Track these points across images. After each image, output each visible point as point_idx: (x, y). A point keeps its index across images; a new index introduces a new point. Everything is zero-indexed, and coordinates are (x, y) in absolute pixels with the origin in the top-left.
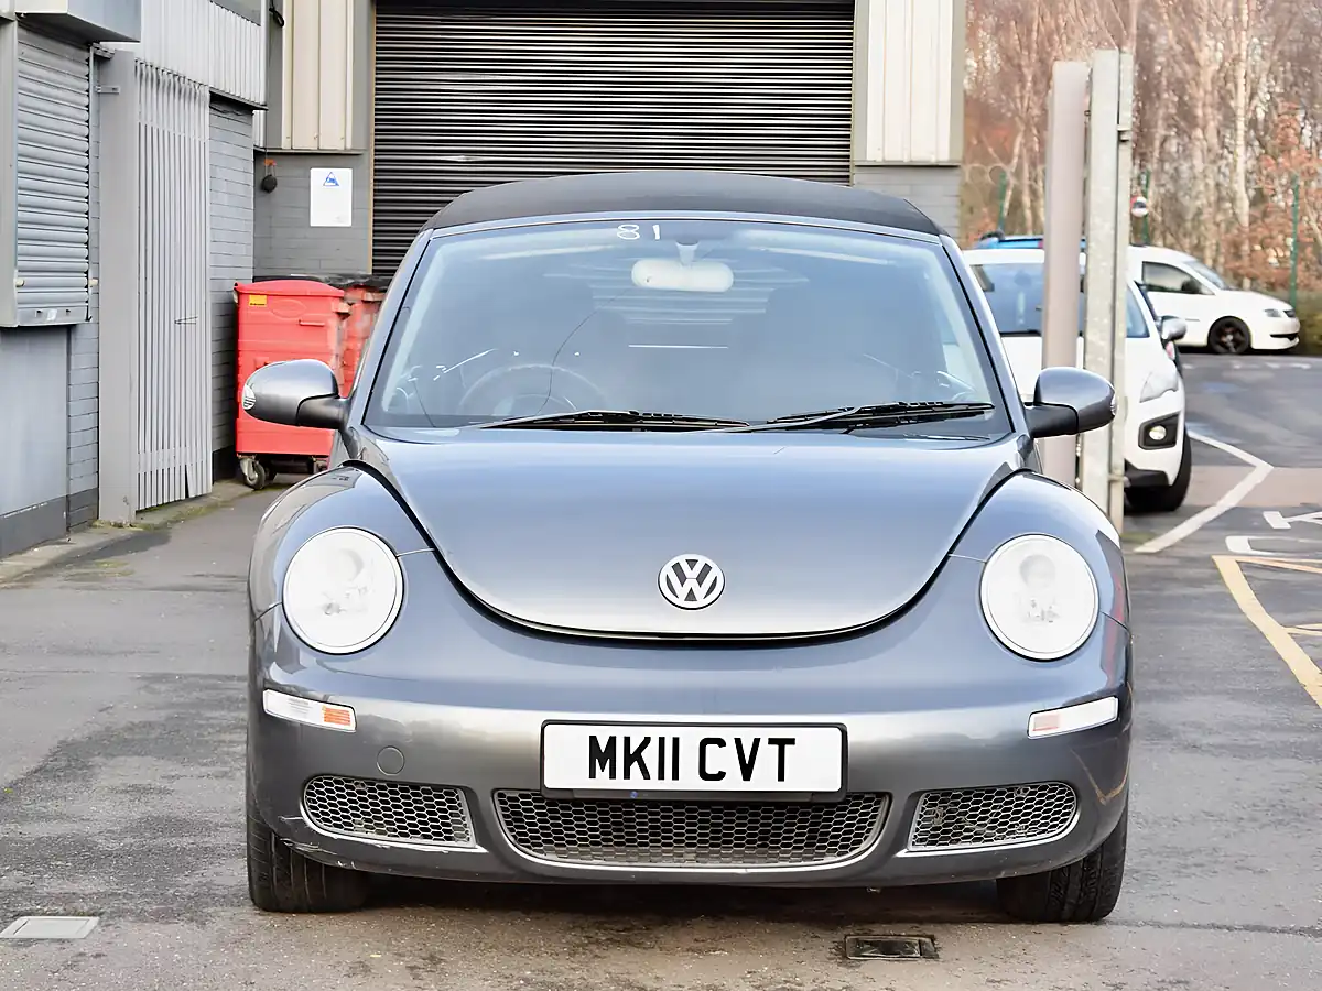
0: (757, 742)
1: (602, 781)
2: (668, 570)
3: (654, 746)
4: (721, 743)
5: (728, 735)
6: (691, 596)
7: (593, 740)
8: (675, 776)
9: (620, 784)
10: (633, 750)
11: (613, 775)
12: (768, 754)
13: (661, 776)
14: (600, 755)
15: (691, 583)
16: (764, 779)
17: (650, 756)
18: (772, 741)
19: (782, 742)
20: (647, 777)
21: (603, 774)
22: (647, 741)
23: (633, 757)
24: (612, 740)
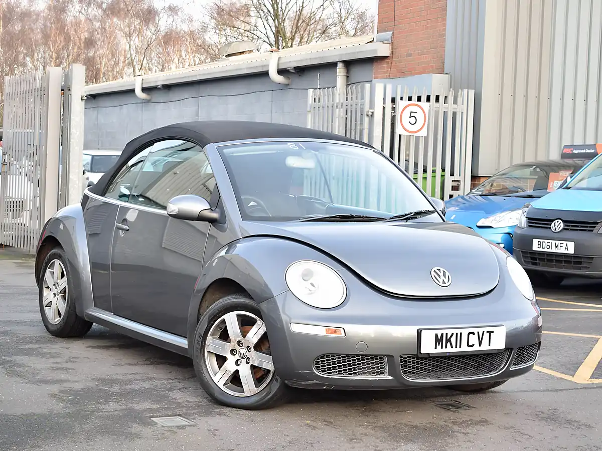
0: (483, 332)
1: (439, 350)
2: (433, 273)
3: (455, 335)
4: (473, 333)
5: (475, 330)
6: (444, 282)
7: (436, 335)
8: (460, 347)
9: (444, 350)
10: (448, 338)
11: (442, 348)
12: (486, 336)
13: (456, 347)
14: (438, 340)
15: (442, 278)
16: (485, 347)
17: (453, 340)
18: (487, 332)
19: (490, 333)
20: (452, 347)
21: (439, 347)
22: (453, 334)
23: (448, 340)
24: (442, 334)
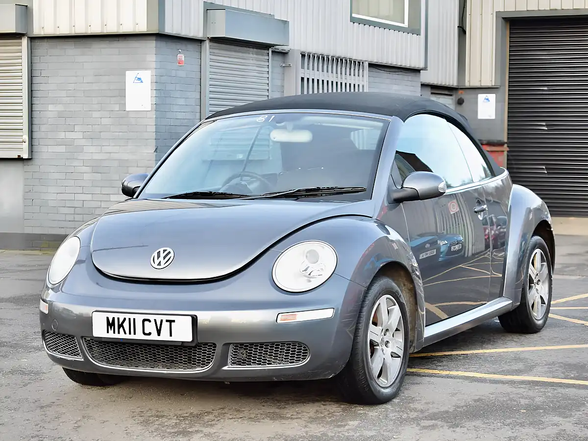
0: (162, 321)
1: (111, 335)
2: (155, 254)
3: (127, 321)
4: (150, 321)
5: (152, 318)
6: (159, 264)
7: (108, 318)
8: (135, 334)
9: (116, 336)
10: (121, 322)
11: (114, 333)
12: (166, 326)
13: (130, 333)
14: (110, 324)
15: (161, 259)
16: (165, 336)
17: (126, 325)
18: (167, 321)
19: (171, 322)
20: (125, 333)
21: (111, 332)
22: (125, 319)
23: (121, 326)
24: (114, 318)
